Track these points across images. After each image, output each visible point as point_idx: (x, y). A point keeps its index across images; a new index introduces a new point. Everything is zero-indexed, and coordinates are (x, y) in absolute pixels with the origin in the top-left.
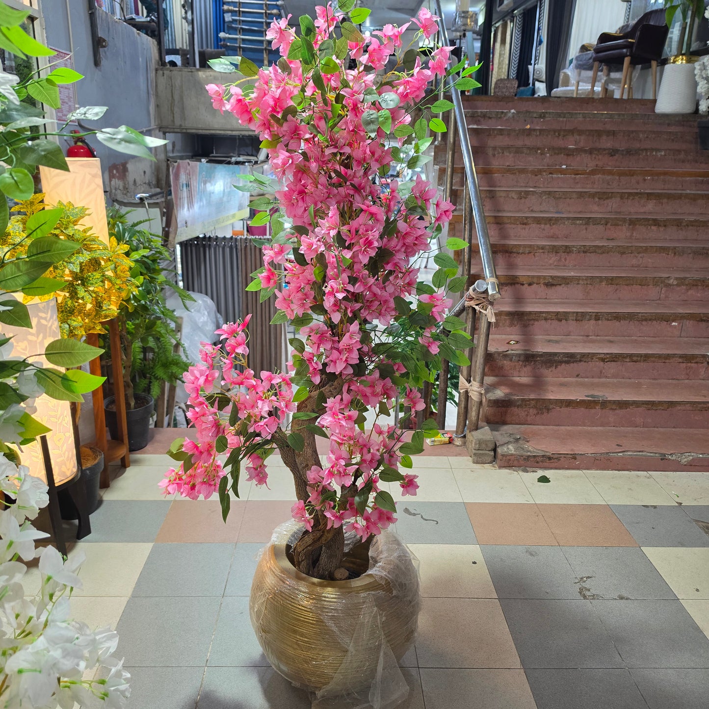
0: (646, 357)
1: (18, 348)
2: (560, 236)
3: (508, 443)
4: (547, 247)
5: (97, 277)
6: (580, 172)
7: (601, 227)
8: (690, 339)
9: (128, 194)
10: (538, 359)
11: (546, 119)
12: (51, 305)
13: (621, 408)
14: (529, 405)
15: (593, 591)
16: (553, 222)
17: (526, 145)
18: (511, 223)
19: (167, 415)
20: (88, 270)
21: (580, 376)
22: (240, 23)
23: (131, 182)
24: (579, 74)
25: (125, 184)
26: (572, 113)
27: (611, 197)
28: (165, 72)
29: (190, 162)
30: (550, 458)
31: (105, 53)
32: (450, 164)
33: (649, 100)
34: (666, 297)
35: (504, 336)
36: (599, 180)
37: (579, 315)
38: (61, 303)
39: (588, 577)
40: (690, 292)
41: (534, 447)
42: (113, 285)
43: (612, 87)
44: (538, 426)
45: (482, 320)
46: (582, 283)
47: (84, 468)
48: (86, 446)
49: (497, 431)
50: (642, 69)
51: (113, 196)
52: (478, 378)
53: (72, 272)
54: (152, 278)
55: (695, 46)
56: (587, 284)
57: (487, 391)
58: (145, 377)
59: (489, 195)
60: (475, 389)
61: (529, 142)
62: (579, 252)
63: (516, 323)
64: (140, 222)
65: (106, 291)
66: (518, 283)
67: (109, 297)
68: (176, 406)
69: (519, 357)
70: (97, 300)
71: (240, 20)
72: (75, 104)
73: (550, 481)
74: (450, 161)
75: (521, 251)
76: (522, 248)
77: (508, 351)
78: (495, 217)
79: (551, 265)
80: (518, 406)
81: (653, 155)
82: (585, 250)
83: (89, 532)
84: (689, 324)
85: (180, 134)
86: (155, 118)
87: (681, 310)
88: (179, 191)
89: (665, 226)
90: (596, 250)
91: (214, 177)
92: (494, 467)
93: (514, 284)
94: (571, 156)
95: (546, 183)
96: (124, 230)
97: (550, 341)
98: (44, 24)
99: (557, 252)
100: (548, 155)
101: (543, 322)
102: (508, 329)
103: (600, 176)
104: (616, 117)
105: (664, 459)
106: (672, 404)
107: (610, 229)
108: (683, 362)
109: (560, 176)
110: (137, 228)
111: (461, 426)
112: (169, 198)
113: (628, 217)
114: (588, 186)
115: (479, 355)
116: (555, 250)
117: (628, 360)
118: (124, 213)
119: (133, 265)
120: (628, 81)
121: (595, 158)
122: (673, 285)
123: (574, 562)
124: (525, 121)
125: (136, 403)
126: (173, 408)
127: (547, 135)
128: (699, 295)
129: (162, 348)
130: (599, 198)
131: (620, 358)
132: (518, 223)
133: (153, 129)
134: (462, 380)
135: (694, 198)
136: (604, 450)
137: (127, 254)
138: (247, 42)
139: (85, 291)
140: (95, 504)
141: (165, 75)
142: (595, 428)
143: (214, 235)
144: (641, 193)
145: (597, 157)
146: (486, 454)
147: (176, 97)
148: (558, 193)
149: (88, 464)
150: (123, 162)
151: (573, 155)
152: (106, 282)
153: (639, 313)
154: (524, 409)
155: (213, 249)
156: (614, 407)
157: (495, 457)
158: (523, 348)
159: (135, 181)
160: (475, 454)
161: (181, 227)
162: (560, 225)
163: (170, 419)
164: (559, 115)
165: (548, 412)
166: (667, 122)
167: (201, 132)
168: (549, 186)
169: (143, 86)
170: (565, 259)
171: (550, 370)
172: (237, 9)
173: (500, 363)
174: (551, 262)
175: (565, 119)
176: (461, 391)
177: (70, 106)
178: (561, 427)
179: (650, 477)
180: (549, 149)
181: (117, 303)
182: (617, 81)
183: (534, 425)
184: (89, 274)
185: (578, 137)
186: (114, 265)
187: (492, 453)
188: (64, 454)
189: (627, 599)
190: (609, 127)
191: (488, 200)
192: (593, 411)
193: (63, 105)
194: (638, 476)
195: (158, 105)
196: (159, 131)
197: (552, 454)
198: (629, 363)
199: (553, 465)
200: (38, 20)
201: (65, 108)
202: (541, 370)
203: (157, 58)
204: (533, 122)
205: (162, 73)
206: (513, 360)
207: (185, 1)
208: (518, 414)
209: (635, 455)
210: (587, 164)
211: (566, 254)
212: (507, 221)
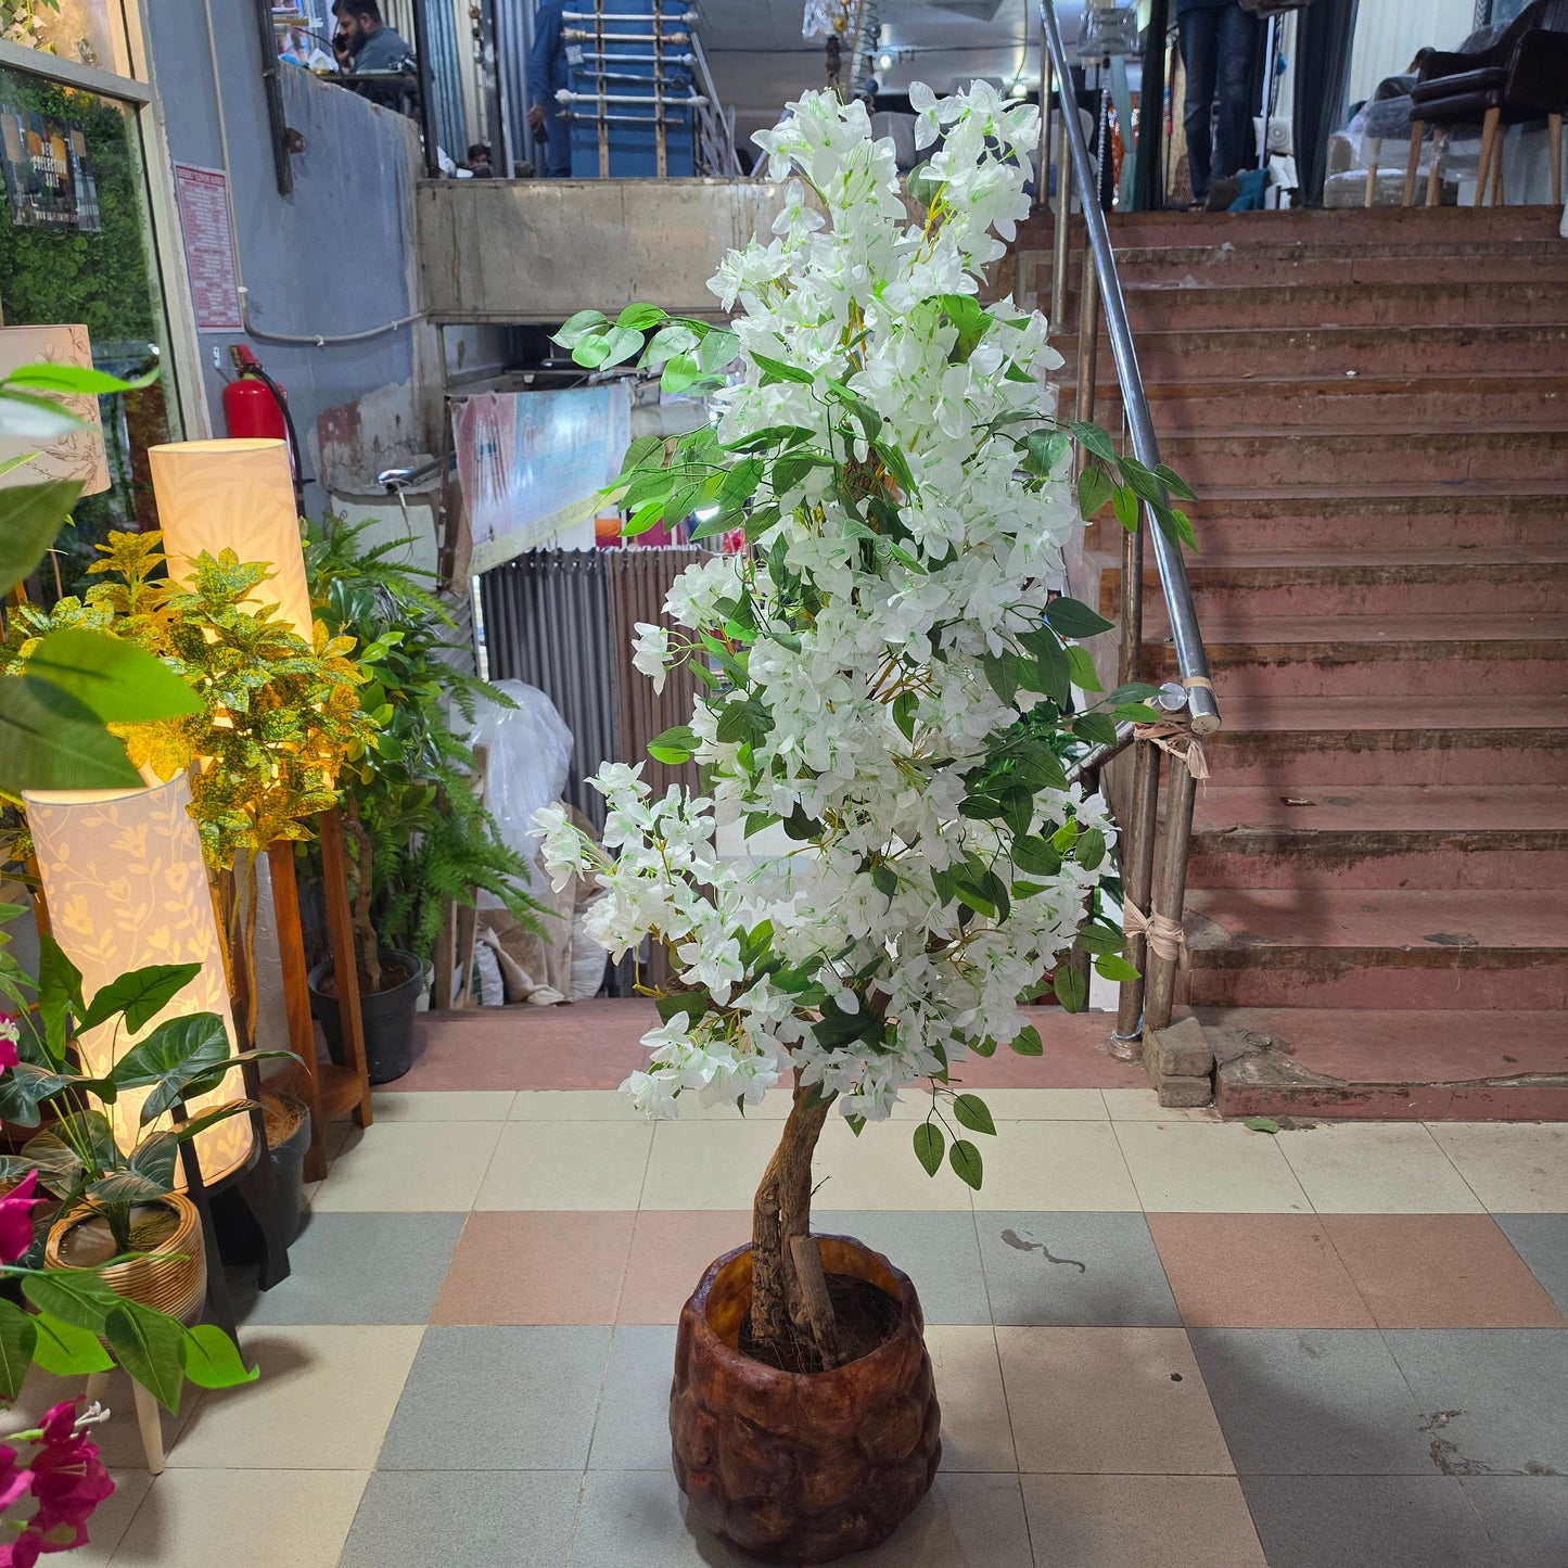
1: (107, 893)
2: (1347, 544)
3: (1243, 1056)
4: (1320, 572)
5: (288, 718)
6: (1390, 388)
7: (1446, 516)
9: (362, 471)
10: (1308, 846)
11: (1306, 262)
12: (177, 790)
13: (1510, 965)
14: (1291, 961)
15: (1466, 1453)
16: (1331, 509)
17: (1259, 326)
18: (1231, 516)
19: (458, 964)
20: (268, 704)
21: (1408, 885)
22: (601, 65)
23: (368, 444)
24: (1378, 149)
25: (354, 450)
26: (1366, 246)
27: (1467, 447)
28: (438, 190)
29: (496, 396)
30: (1345, 1095)
31: (303, 162)
32: (1085, 379)
33: (1545, 208)
36: (1435, 405)
37: (1403, 736)
39: (1451, 1414)
41: (1304, 1069)
42: (326, 732)
43: (1455, 176)
44: (1312, 1012)
45: (1175, 772)
46: (1406, 656)
49: (1216, 1024)
50: (1524, 132)
51: (328, 481)
52: (1170, 906)
53: (231, 712)
56: (1417, 659)
57: (1191, 931)
58: (407, 889)
59: (1178, 452)
60: (1162, 933)
61: (1266, 318)
62: (1395, 582)
63: (1251, 757)
64: (390, 546)
66: (1253, 662)
68: (478, 940)
69: (1263, 843)
70: (292, 769)
71: (601, 60)
72: (236, 285)
74: (1086, 376)
75: (1257, 584)
76: (1259, 576)
77: (1235, 829)
78: (1195, 503)
79: (1328, 613)
80: (1264, 965)
81: (1560, 340)
82: (1410, 576)
85: (474, 328)
86: (418, 294)
88: (474, 463)
90: (1435, 575)
91: (551, 421)
92: (1211, 1115)
93: (1244, 663)
94: (1368, 348)
95: (1310, 415)
96: (348, 596)
97: (1332, 801)
98: (163, 114)
99: (1342, 584)
100: (1313, 347)
101: (1317, 755)
102: (1233, 773)
103: (1436, 394)
104: (1470, 251)
107: (1466, 523)
109: (1343, 397)
110: (381, 559)
111: (1129, 1016)
112: (451, 477)
113: (1506, 493)
114: (1410, 419)
116: (1337, 577)
117: (1523, 845)
118: (352, 527)
119: (368, 675)
121: (1424, 351)
123: (1417, 1373)
124: (1257, 267)
125: (385, 972)
126: (471, 947)
127: (1309, 302)
130: (1437, 449)
131: (1504, 842)
132: (1248, 515)
133: (415, 320)
134: (1130, 910)
136: (1474, 1074)
137: (354, 655)
138: (619, 110)
139: (263, 752)
140: (293, 1224)
141: (438, 198)
142: (1448, 1015)
143: (553, 548)
144: (1535, 435)
145: (1428, 349)
146: (1192, 1085)
147: (464, 245)
148: (1340, 440)
149: (277, 1137)
150: (348, 402)
151: (1373, 347)
153: (1547, 729)
154: (1279, 972)
155: (551, 578)
156: (1494, 963)
157: (1214, 1091)
158: (1271, 821)
159: (376, 441)
160: (1165, 1086)
161: (480, 542)
162: (1347, 515)
163: (465, 971)
164: (1335, 251)
165: (1336, 978)
167: (520, 321)
168: (1317, 422)
169: (390, 230)
170: (1363, 599)
171: (1336, 871)
172: (595, 35)
173: (1218, 859)
174: (1329, 605)
175: (1349, 260)
176: (1130, 938)
177: (226, 291)
178: (1368, 1012)
180: (1315, 334)
181: (333, 771)
182: (1467, 162)
183: (1303, 1007)
184: (272, 712)
185: (1381, 303)
186: (327, 688)
187: (1207, 1083)
189: (1550, 1473)
190: (1453, 276)
191: (1176, 463)
192: (1444, 973)
193: (210, 291)
194: (1557, 1136)
195: (423, 266)
196: (429, 322)
197: (1351, 1085)
198: (1525, 855)
199: (1352, 1110)
200: (149, 106)
201: (214, 297)
202: (1315, 871)
203: (420, 160)
204: (1274, 271)
205: (430, 191)
206: (1248, 850)
207: (480, 22)
208: (1265, 983)
209: (1548, 1084)
210: (1405, 366)
211: (1364, 586)
212: (1222, 512)
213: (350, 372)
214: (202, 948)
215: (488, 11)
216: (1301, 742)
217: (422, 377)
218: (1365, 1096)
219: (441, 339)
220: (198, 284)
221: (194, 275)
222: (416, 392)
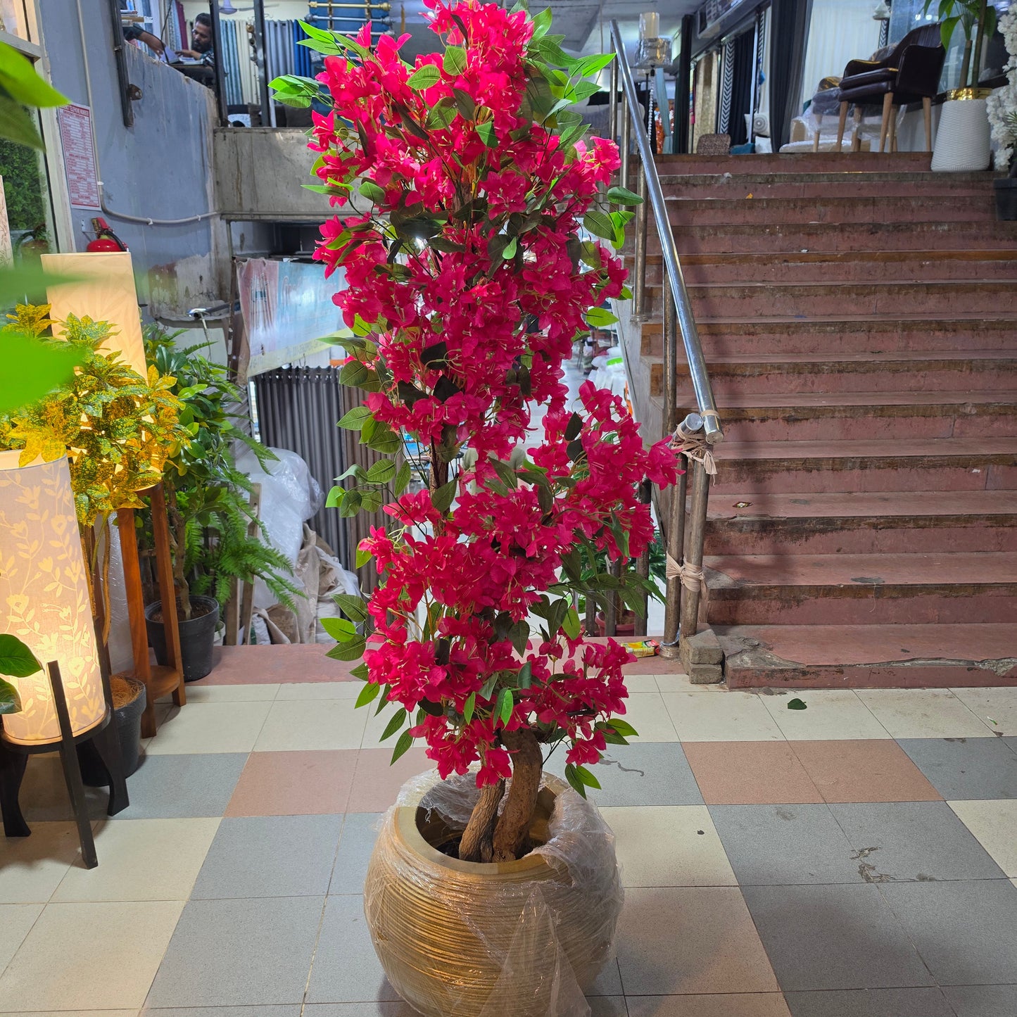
0: (938, 520)
1: (12, 532)
2: (803, 350)
3: (742, 652)
4: (786, 366)
5: (128, 424)
6: (828, 258)
7: (863, 334)
8: (1000, 491)
9: (178, 309)
11: (776, 185)
12: (60, 466)
13: (905, 596)
14: (770, 595)
15: (880, 870)
16: (792, 329)
17: (748, 222)
18: (731, 334)
19: (241, 628)
20: (116, 415)
21: (842, 551)
23: (182, 292)
24: (820, 122)
25: (172, 294)
26: (813, 175)
27: (875, 293)
28: (227, 134)
29: (266, 261)
30: (804, 673)
31: (140, 108)
32: (640, 251)
33: (921, 153)
34: (962, 432)
35: (728, 497)
36: (856, 269)
37: (837, 462)
38: (77, 464)
39: (871, 849)
40: (996, 425)
41: (778, 658)
42: (154, 436)
43: (866, 137)
44: (784, 627)
45: (697, 472)
46: (839, 415)
47: (116, 709)
48: (119, 676)
49: (725, 635)
50: (908, 111)
51: (155, 312)
52: (694, 558)
53: (91, 418)
54: (211, 425)
55: (984, 75)
56: (846, 417)
57: (708, 576)
58: (208, 573)
59: (699, 294)
60: (689, 573)
61: (752, 217)
62: (832, 372)
63: (745, 476)
64: (195, 348)
65: (143, 445)
66: (745, 419)
67: (149, 454)
68: (254, 613)
69: (753, 526)
70: (130, 458)
72: (96, 180)
73: (806, 707)
74: (640, 246)
75: (747, 373)
76: (749, 369)
77: (735, 517)
78: (709, 325)
79: (791, 391)
80: (754, 598)
81: (933, 231)
82: (841, 368)
83: (125, 804)
84: (996, 470)
85: (251, 223)
86: (214, 200)
87: (985, 451)
88: (251, 302)
89: (955, 331)
90: (856, 367)
91: (301, 283)
92: (722, 688)
93: (740, 420)
94: (814, 236)
95: (779, 275)
96: (169, 356)
97: (795, 501)
98: (49, 66)
99: (800, 373)
100: (781, 235)
101: (785, 474)
102: (734, 486)
103: (856, 262)
104: (876, 178)
105: (972, 669)
106: (979, 587)
107: (874, 338)
108: (991, 527)
109: (799, 264)
110: (190, 357)
111: (671, 630)
112: (236, 313)
113: (900, 320)
114: (841, 278)
115: (695, 524)
116: (797, 369)
117: (911, 525)
118: (171, 335)
119: (183, 406)
120: (890, 128)
121: (848, 237)
122: (972, 415)
123: (850, 828)
124: (746, 188)
125: (194, 610)
126: (250, 616)
127: (778, 208)
128: (1009, 428)
129: (232, 530)
130: (857, 294)
131: (900, 523)
132: (741, 333)
133: (212, 216)
134: (670, 562)
135: (994, 290)
136: (883, 659)
137: (175, 391)
139: (112, 446)
140: (135, 761)
141: (227, 139)
142: (868, 626)
143: (303, 365)
144: (917, 285)
145: (851, 236)
146: (710, 670)
147: (245, 170)
148: (797, 288)
149: (122, 703)
150: (169, 263)
151: (817, 234)
152: (143, 432)
153: (924, 456)
154: (763, 602)
155: (302, 386)
156: (895, 595)
157: (723, 673)
158: (757, 513)
159: (187, 291)
160: (693, 670)
161: (255, 355)
162: (802, 333)
163: (245, 632)
164: (794, 178)
165: (798, 605)
166: (950, 183)
167: (281, 218)
168: (784, 279)
169: (196, 157)
170: (813, 383)
171: (798, 543)
173: (725, 536)
174: (792, 387)
175: (802, 184)
176: (670, 578)
177: (89, 183)
178: (819, 627)
179: (953, 696)
180: (782, 226)
181: (160, 463)
182: (874, 128)
183: (778, 624)
184: (118, 420)
185: (822, 209)
186: (154, 407)
187: (719, 668)
188: (85, 688)
189: (931, 880)
190: (865, 193)
191: (697, 302)
192: (864, 601)
193: (79, 182)
194: (935, 696)
195: (218, 183)
196: (221, 219)
197: (808, 666)
198: (913, 530)
199: (809, 683)
200: (40, 61)
201: (82, 186)
202: (785, 544)
203: (216, 115)
204: (756, 190)
205: (222, 135)
206: (744, 530)
207: (254, 35)
208: (754, 609)
209: (929, 664)
210: (837, 247)
211: (813, 375)
212: (726, 331)
213: (170, 244)
214: (75, 574)
215: (260, 27)
216: (776, 466)
217: (217, 253)
218: (817, 674)
219: (229, 230)
220: (71, 176)
221: (69, 171)
222: (213, 262)
